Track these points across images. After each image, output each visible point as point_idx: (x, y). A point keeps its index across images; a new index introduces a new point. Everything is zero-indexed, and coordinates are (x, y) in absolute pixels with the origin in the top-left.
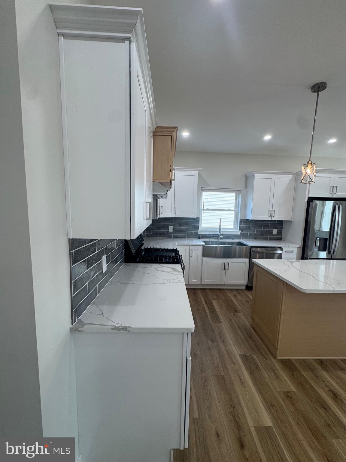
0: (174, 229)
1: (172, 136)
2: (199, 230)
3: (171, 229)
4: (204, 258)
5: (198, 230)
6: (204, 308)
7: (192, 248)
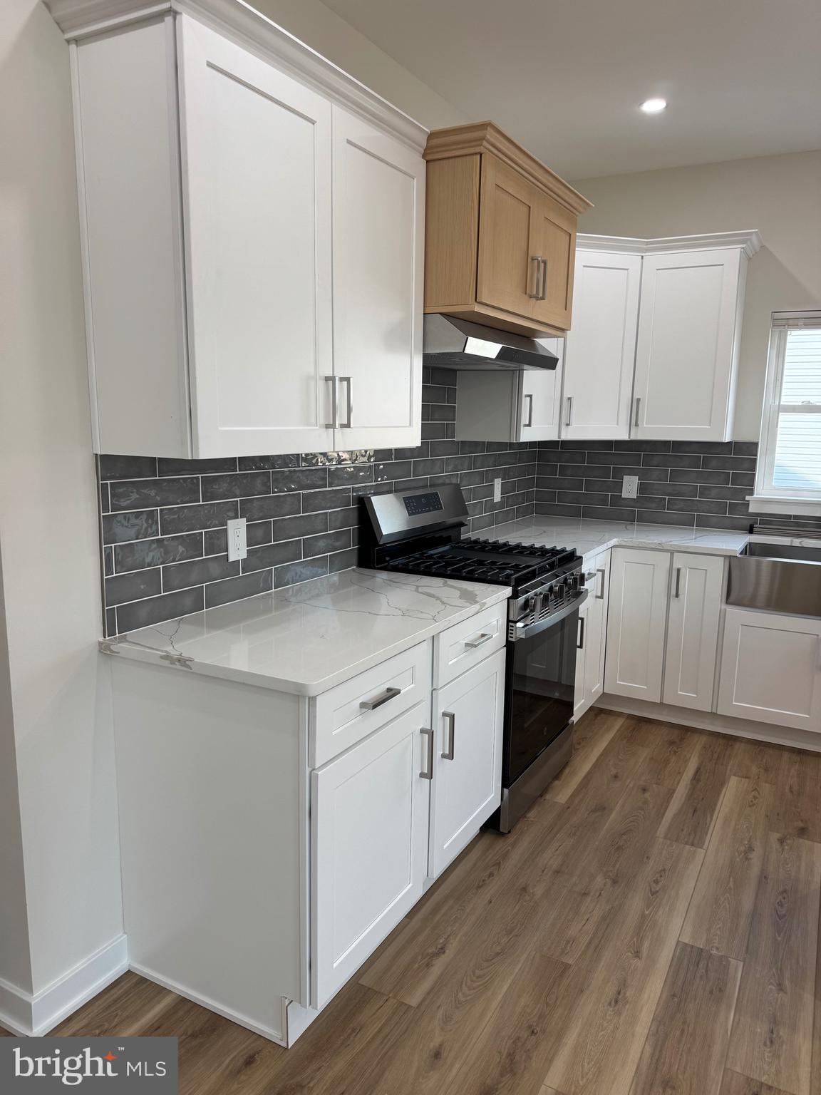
0: (642, 488)
1: (481, 155)
2: (751, 493)
3: (630, 487)
4: (731, 610)
5: (747, 498)
6: (672, 792)
7: (679, 561)
